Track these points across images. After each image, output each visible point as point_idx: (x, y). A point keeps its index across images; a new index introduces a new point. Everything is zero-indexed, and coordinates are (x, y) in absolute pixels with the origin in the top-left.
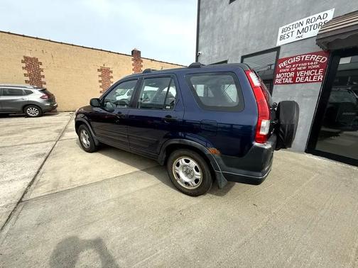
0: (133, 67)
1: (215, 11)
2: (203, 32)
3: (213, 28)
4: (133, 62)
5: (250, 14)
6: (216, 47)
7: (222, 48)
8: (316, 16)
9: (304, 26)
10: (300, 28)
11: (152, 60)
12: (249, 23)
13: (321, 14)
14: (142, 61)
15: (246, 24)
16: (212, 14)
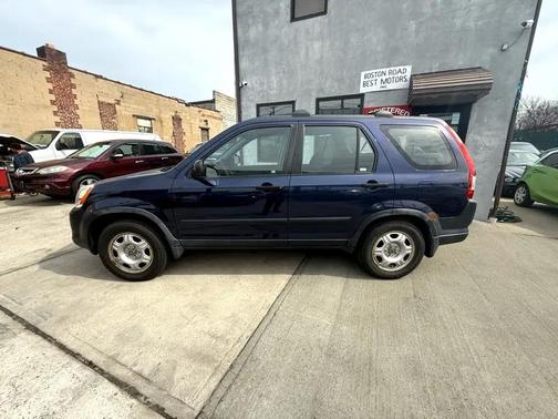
0: (50, 86)
1: (266, 25)
2: (246, 52)
3: (265, 51)
4: (48, 74)
5: (322, 46)
6: (274, 79)
7: (285, 82)
8: (397, 69)
9: (387, 77)
10: (384, 78)
11: (97, 76)
12: (322, 57)
13: (402, 68)
14: (72, 76)
15: (317, 56)
16: (260, 28)
